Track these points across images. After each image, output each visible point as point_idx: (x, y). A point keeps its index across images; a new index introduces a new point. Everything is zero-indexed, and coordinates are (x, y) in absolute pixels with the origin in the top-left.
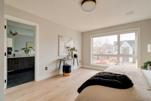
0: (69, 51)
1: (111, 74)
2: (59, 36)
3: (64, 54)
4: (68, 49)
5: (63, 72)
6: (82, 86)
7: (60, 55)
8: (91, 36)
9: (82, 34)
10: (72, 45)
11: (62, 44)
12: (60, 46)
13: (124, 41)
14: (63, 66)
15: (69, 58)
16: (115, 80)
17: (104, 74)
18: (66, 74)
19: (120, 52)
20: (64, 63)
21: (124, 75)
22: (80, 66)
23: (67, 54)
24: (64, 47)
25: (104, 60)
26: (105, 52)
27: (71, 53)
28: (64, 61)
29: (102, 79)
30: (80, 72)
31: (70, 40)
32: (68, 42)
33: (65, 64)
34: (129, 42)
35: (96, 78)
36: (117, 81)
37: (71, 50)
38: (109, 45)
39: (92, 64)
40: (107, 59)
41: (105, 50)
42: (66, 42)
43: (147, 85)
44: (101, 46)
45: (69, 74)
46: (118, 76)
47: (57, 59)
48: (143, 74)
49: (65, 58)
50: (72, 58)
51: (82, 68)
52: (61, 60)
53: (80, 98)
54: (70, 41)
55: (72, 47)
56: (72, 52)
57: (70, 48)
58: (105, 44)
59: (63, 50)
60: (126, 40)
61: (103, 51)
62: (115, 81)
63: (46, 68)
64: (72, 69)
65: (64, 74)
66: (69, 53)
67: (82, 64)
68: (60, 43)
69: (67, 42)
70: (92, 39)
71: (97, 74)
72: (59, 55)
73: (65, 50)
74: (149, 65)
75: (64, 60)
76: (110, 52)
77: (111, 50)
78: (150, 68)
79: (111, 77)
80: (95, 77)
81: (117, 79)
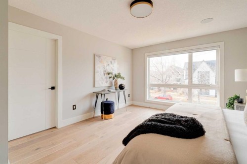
0: (111, 79)
1: (174, 116)
2: (94, 55)
3: (103, 83)
4: (110, 75)
5: (102, 113)
6: (129, 134)
7: (96, 86)
8: (146, 54)
9: (133, 51)
10: (115, 69)
11: (100, 68)
12: (96, 71)
13: (201, 62)
14: (102, 103)
15: (110, 90)
16: (178, 126)
17: (163, 117)
18: (107, 116)
19: (192, 81)
20: (103, 98)
21: (192, 118)
22: (128, 103)
23: (108, 85)
24: (102, 73)
25: (169, 93)
26: (170, 79)
27: (115, 82)
28: (103, 95)
29: (159, 124)
30: (128, 113)
31: (112, 61)
32: (110, 64)
33: (105, 100)
34: (208, 63)
35: (150, 123)
36: (181, 127)
37: (114, 78)
38: (177, 68)
39: (147, 99)
40: (174, 90)
41: (170, 77)
42: (105, 65)
43: (227, 133)
44: (164, 70)
45: (111, 116)
46: (184, 119)
47: (92, 92)
48: (224, 116)
49: (104, 90)
50: (116, 90)
51: (132, 105)
52: (98, 94)
53: (126, 152)
54: (112, 63)
55: (115, 72)
56: (116, 80)
57: (113, 74)
58: (171, 67)
59: (102, 78)
60: (205, 60)
61: (168, 79)
62: (178, 128)
63: (73, 106)
64: (116, 107)
65: (102, 116)
66: (111, 83)
67: (132, 100)
68: (96, 67)
69: (108, 65)
70: (148, 59)
71: (154, 116)
72: (94, 86)
73: (104, 77)
74: (236, 101)
75: (103, 93)
76: (179, 80)
77: (180, 77)
78: (237, 106)
79: (172, 121)
80: (150, 120)
81: (181, 124)
